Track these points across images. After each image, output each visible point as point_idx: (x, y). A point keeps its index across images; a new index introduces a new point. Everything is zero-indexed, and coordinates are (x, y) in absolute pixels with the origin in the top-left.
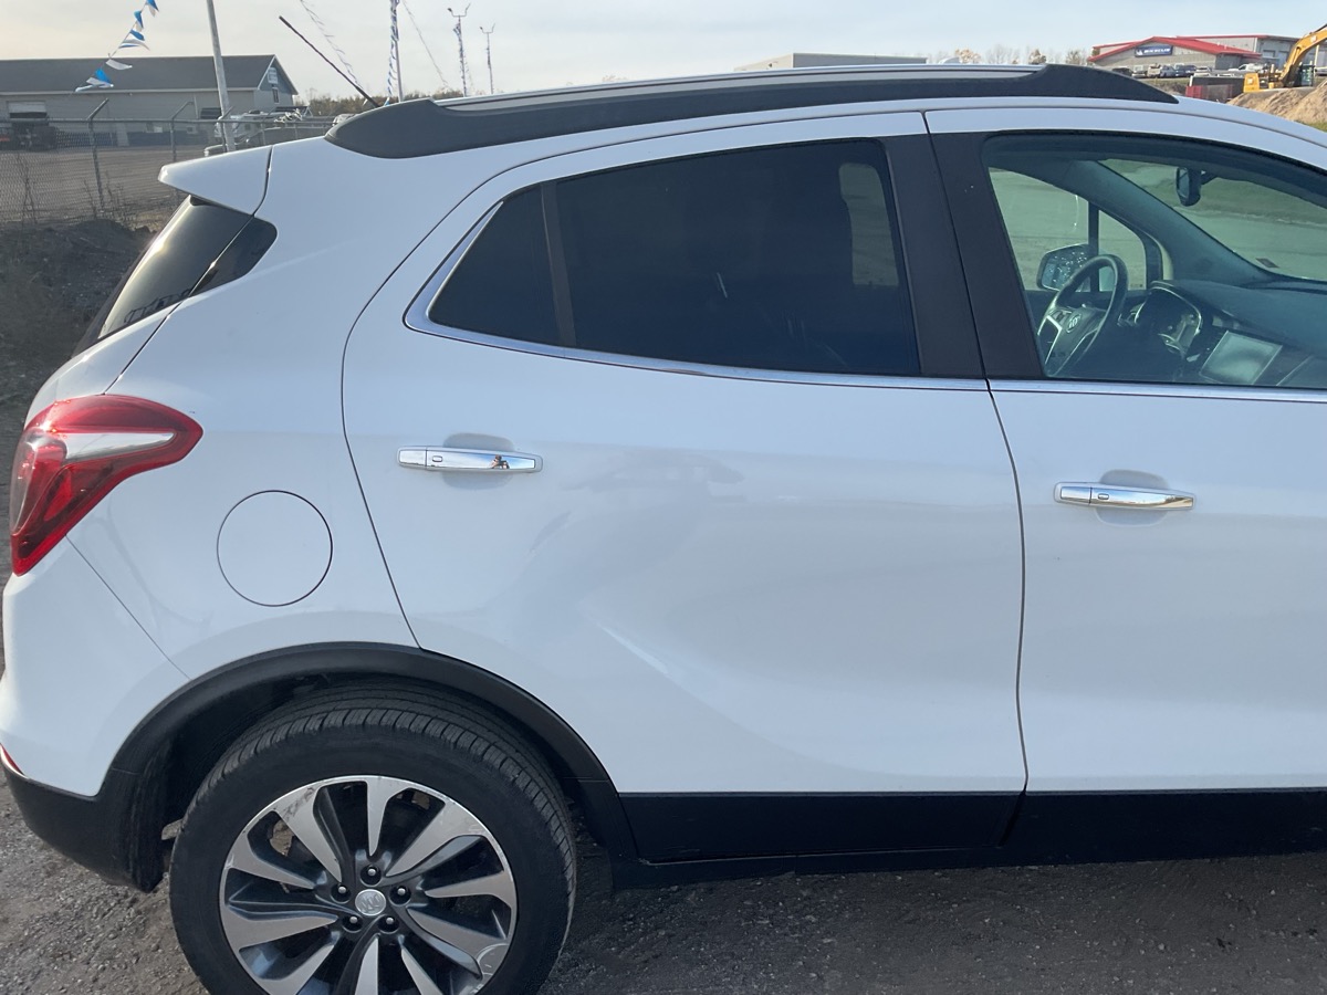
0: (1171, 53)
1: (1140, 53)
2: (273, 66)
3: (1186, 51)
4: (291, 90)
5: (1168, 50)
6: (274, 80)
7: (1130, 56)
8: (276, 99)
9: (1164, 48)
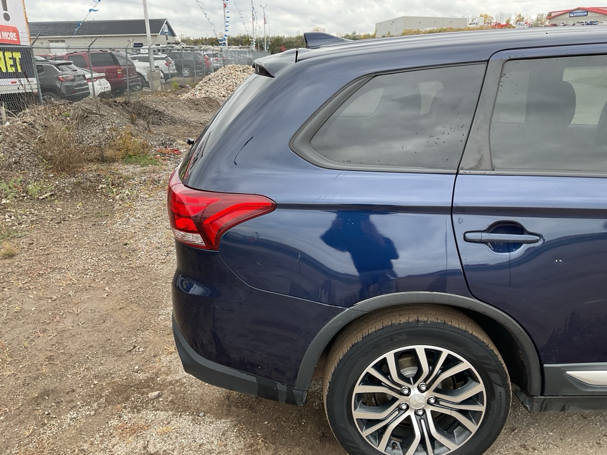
0: (587, 15)
1: (572, 15)
2: (166, 23)
3: (594, 14)
4: (173, 34)
5: (586, 13)
6: (166, 30)
7: (567, 15)
8: (167, 39)
9: (584, 12)
